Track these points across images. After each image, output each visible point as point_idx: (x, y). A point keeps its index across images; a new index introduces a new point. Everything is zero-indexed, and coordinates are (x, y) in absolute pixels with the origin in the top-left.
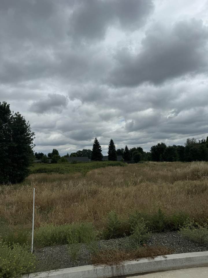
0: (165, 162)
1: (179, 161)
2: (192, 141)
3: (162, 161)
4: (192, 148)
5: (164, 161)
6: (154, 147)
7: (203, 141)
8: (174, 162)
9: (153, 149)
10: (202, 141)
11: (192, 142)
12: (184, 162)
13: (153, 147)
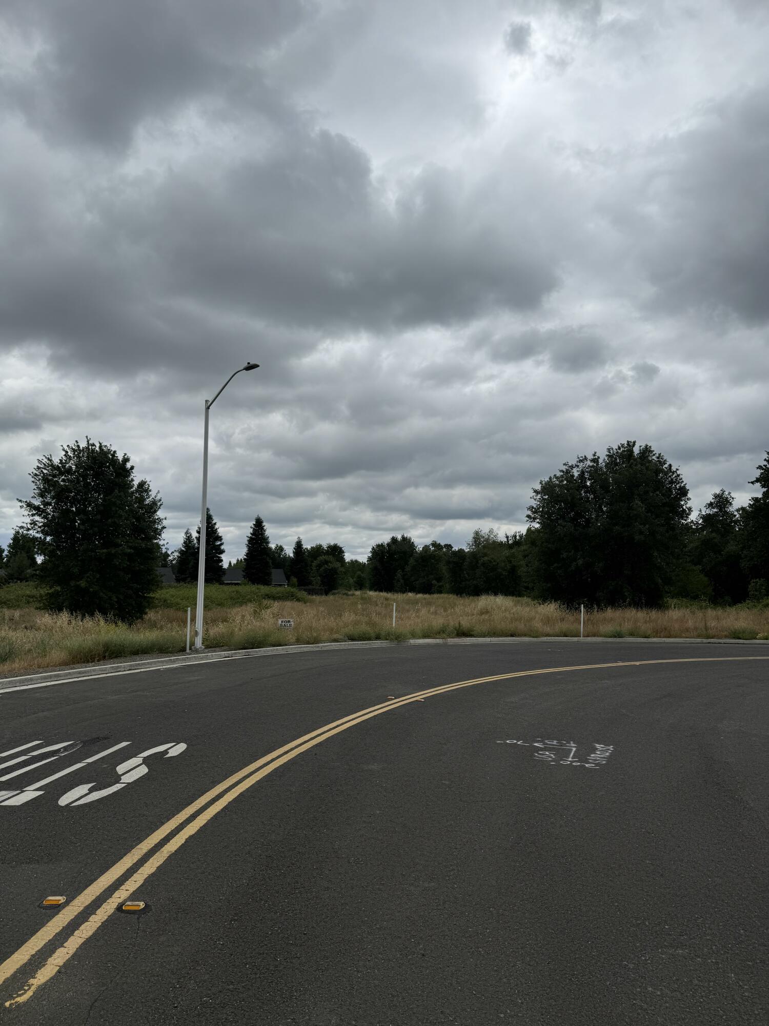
0: (410, 594)
1: (449, 592)
2: (487, 537)
3: (403, 591)
4: (486, 558)
5: (410, 591)
6: (380, 546)
7: (518, 537)
8: (436, 596)
9: (379, 553)
10: (515, 536)
11: (487, 540)
12: (461, 597)
13: (378, 546)
